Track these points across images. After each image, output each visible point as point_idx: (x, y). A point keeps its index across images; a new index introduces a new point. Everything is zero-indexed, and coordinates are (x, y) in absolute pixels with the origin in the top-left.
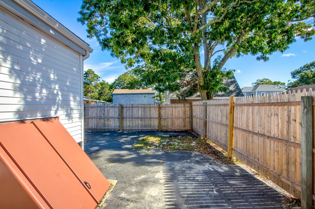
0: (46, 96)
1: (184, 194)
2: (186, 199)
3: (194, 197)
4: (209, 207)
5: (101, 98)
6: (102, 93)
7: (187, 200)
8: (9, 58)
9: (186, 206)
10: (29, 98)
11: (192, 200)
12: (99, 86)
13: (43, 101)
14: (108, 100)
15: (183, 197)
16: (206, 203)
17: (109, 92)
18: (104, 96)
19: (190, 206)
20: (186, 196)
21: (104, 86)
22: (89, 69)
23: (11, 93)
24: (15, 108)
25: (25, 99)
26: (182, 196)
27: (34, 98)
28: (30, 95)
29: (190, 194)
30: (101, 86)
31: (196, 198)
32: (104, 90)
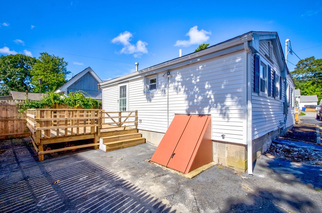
0: (200, 101)
1: (129, 200)
2: (124, 196)
3: (118, 202)
4: (100, 198)
7: (122, 195)
8: (184, 87)
9: (119, 191)
10: (191, 104)
11: (118, 198)
13: (198, 104)
15: (127, 197)
16: (104, 201)
19: (116, 193)
20: (126, 199)
23: (184, 102)
24: (185, 108)
25: (189, 103)
26: (129, 197)
27: (193, 103)
28: (191, 102)
29: (124, 203)
31: (115, 202)
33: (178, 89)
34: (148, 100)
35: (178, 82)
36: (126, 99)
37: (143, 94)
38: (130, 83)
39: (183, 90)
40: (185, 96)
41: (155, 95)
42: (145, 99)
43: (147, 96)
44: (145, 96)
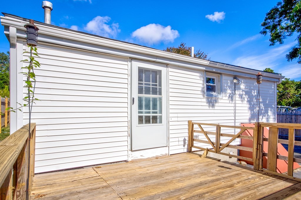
5: (283, 101)
6: (284, 95)
8: (247, 97)
10: (252, 113)
12: (280, 86)
14: (294, 104)
17: (295, 92)
18: (288, 99)
21: (287, 86)
22: (266, 69)
24: (248, 117)
27: (254, 112)
28: (252, 111)
30: (283, 87)
32: (288, 91)
33: (243, 98)
34: (209, 106)
35: (243, 91)
36: (161, 99)
37: (201, 96)
38: (170, 69)
39: (246, 99)
40: (248, 106)
41: (220, 101)
42: (205, 104)
43: (208, 99)
44: (205, 100)
